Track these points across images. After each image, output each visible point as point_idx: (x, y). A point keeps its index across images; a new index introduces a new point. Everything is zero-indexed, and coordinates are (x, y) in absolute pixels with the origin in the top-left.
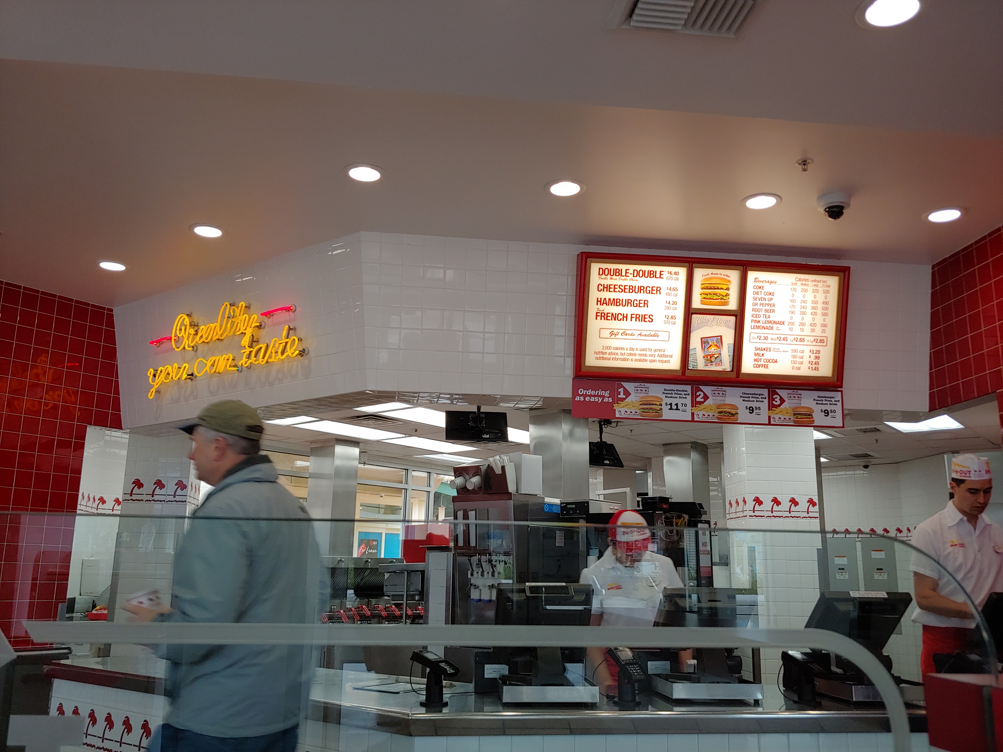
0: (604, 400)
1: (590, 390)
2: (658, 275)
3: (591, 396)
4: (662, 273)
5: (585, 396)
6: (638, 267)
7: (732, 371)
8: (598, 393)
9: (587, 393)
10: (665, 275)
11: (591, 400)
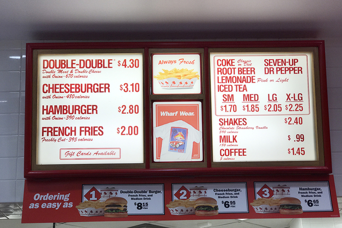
0: (64, 206)
1: (48, 194)
2: (106, 65)
3: (48, 202)
4: (110, 62)
5: (41, 202)
6: (85, 57)
7: (203, 161)
8: (56, 197)
9: (44, 199)
10: (114, 64)
11: (48, 207)
